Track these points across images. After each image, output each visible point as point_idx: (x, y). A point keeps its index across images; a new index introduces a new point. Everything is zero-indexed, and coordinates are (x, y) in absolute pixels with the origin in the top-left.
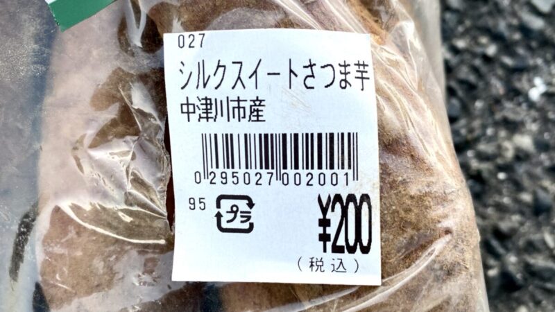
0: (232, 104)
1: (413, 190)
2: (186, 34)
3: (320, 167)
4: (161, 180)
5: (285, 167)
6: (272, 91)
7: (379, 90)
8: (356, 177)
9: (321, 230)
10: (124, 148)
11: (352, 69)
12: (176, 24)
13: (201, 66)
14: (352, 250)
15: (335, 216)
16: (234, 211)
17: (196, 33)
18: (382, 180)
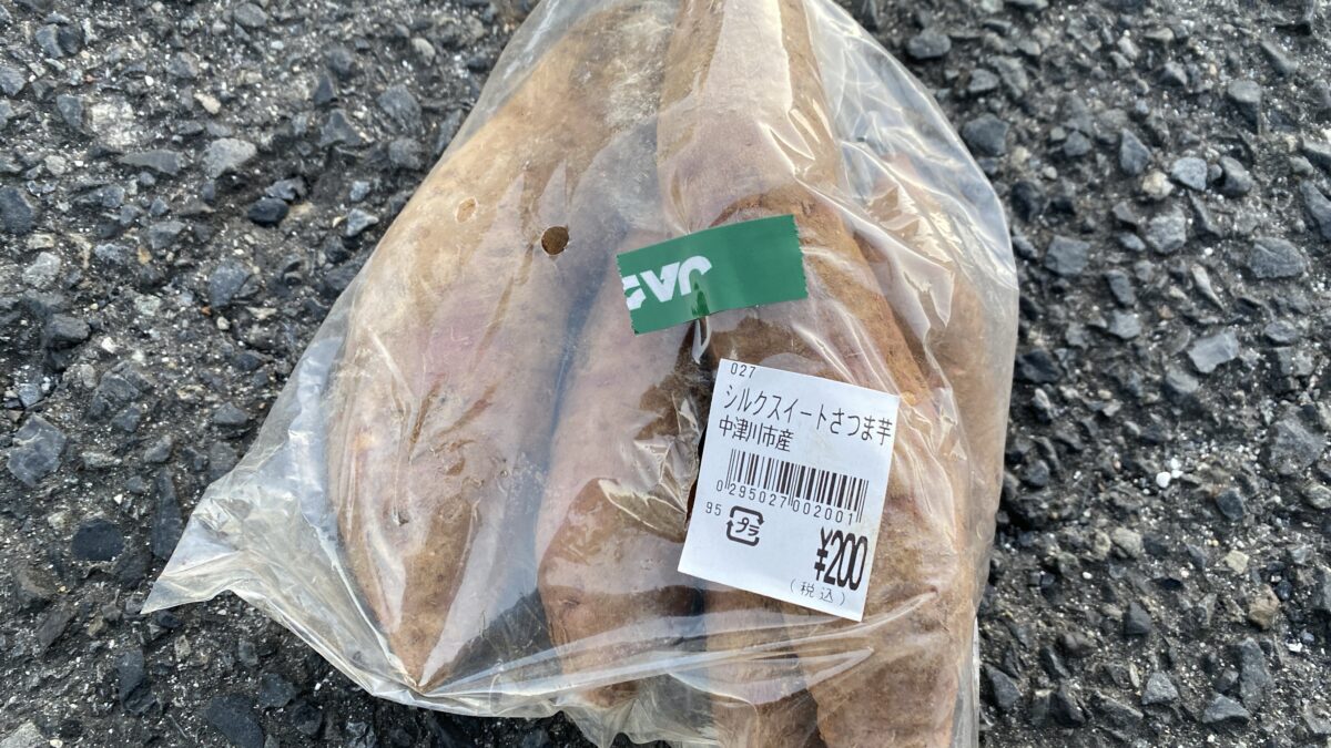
0: (764, 431)
1: (909, 544)
2: (740, 364)
3: (829, 503)
4: (686, 480)
5: (798, 495)
6: (801, 428)
7: (897, 447)
8: (859, 519)
9: (818, 559)
10: (662, 445)
11: (876, 425)
12: (734, 354)
13: (746, 393)
14: (842, 584)
15: (833, 549)
16: (745, 523)
17: (748, 365)
18: (882, 527)
